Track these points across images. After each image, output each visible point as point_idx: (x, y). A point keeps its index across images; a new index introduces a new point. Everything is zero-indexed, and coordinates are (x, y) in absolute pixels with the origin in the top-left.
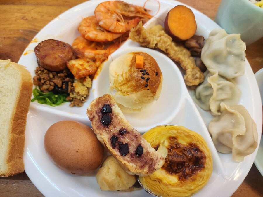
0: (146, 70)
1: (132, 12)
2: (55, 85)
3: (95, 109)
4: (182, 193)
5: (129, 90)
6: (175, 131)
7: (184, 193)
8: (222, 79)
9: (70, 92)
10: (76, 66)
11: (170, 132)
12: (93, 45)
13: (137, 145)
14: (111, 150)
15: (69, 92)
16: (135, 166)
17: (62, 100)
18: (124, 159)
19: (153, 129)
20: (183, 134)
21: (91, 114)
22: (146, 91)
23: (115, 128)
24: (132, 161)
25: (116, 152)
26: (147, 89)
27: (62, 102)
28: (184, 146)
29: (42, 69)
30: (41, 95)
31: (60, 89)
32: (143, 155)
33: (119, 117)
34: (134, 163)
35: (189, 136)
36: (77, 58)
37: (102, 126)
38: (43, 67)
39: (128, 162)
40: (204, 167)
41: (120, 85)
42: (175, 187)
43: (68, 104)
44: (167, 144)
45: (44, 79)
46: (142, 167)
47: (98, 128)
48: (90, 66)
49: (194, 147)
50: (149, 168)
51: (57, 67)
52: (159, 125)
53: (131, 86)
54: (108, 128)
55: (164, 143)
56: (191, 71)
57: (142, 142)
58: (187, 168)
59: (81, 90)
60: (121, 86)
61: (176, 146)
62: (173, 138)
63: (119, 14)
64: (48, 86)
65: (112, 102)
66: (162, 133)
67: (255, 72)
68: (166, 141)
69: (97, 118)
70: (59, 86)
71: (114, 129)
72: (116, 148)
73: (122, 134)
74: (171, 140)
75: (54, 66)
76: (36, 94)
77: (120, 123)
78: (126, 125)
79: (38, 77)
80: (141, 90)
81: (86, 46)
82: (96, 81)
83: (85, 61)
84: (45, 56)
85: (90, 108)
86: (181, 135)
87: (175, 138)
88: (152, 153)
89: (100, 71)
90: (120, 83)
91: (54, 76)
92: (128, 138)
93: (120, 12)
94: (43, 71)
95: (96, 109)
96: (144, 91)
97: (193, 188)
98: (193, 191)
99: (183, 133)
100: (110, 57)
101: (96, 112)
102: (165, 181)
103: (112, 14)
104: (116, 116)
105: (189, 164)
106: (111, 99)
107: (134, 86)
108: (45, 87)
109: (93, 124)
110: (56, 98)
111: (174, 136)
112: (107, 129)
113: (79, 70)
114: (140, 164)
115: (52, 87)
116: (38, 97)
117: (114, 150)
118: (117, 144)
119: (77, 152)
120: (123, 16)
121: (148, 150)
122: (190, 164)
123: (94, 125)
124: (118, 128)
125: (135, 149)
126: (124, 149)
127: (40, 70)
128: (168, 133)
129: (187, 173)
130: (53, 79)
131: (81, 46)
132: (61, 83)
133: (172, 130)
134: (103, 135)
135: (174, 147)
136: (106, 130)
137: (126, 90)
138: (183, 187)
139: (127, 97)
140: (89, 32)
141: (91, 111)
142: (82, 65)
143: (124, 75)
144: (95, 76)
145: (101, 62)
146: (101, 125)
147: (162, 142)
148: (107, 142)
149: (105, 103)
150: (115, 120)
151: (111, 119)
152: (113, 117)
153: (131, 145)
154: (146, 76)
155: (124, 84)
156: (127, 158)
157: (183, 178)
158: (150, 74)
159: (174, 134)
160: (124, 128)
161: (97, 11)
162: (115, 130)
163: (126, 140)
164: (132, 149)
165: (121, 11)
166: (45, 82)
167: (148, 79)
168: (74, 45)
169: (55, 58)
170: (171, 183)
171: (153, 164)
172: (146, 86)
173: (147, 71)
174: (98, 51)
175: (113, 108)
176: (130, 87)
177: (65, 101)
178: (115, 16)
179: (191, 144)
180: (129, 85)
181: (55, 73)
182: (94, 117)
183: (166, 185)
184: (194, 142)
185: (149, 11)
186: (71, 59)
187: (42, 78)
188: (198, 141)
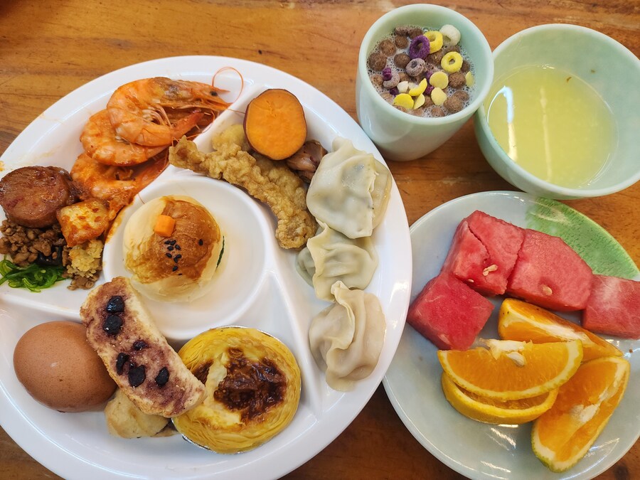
0: (175, 241)
1: (184, 100)
2: (40, 254)
3: (96, 305)
4: (238, 442)
5: (149, 274)
6: (237, 340)
7: (242, 442)
8: (340, 238)
9: (67, 265)
10: (71, 220)
11: (229, 340)
12: (109, 172)
13: (160, 368)
14: (114, 378)
15: (64, 265)
16: (151, 403)
17: (54, 277)
18: (135, 392)
19: (202, 334)
20: (250, 344)
21: (88, 315)
22: (177, 277)
23: (127, 338)
24: (147, 395)
25: (123, 381)
26: (178, 273)
27: (57, 281)
28: (253, 362)
29: (12, 225)
30: (15, 271)
31: (47, 260)
32: (168, 385)
33: (135, 320)
34: (151, 399)
35: (260, 347)
36: (77, 201)
37: (105, 337)
38: (14, 222)
39: (141, 396)
40: (282, 400)
41: (134, 265)
42: (230, 433)
43: (68, 282)
44: (225, 359)
45: (16, 243)
46: (164, 404)
47: (99, 339)
48: (97, 220)
49: (270, 366)
50: (176, 405)
51: (38, 221)
52: (212, 328)
53: (152, 268)
54: (116, 339)
55: (220, 357)
56: (286, 224)
57: (171, 362)
58: (258, 401)
59: (82, 264)
60: (137, 266)
61: (240, 364)
62: (234, 352)
63: (158, 107)
64: (27, 254)
65: (128, 290)
66: (215, 343)
67: (411, 222)
68: (224, 354)
69: (98, 321)
70: (46, 254)
71: (125, 340)
72: (124, 374)
73: (137, 349)
74: (231, 354)
75: (32, 221)
76: (6, 271)
77: (136, 329)
78: (147, 333)
79: (6, 240)
80: (167, 276)
81: (97, 174)
82: (109, 246)
83: (90, 208)
84: (15, 202)
85: (86, 304)
86: (247, 346)
87: (238, 350)
88: (184, 380)
89: (118, 225)
90: (135, 261)
91: (37, 236)
92: (148, 355)
93: (159, 102)
94: (15, 227)
95: (98, 306)
96: (172, 278)
97: (257, 433)
98: (257, 440)
99: (250, 342)
100: (137, 198)
101: (97, 311)
102: (214, 422)
103: (141, 108)
104: (131, 318)
105: (261, 394)
106: (125, 286)
107: (156, 269)
108: (20, 257)
109: (89, 333)
110: (44, 275)
111: (236, 346)
112: (113, 341)
113: (74, 229)
114: (160, 399)
115: (34, 257)
116: (9, 276)
117: (119, 377)
118: (126, 367)
119: (61, 380)
120: (167, 109)
121: (178, 375)
122: (263, 392)
123: (92, 333)
124: (133, 339)
125: (156, 375)
126: (136, 375)
127: (10, 227)
128: (226, 341)
129: (255, 409)
130: (36, 240)
131: (86, 174)
132: (49, 249)
133: (231, 338)
134: (106, 352)
135: (236, 365)
136: (111, 343)
137: (143, 274)
138: (241, 433)
139: (146, 285)
140: (99, 147)
141: (88, 310)
142: (82, 218)
143: (141, 246)
144: (109, 236)
145: (116, 210)
146: (103, 333)
147: (216, 356)
148: (109, 364)
149: (115, 295)
150: (128, 324)
151: (123, 323)
152: (126, 318)
153: (150, 368)
154: (175, 253)
155: (141, 264)
156: (141, 390)
157: (248, 417)
158: (182, 247)
159: (236, 343)
160: (142, 338)
161: (111, 107)
162: (125, 343)
163: (144, 359)
164: (151, 375)
165: (161, 100)
166: (19, 248)
167: (179, 257)
168: (74, 170)
169: (35, 205)
170: (224, 426)
171: (183, 400)
172: (175, 269)
173: (178, 243)
174: (118, 184)
175: (128, 302)
176: (150, 270)
177: (59, 279)
178: (149, 112)
179: (264, 361)
180: (147, 266)
181: (37, 231)
182: (93, 320)
183: (215, 429)
184: (269, 357)
185: (224, 92)
186: (65, 205)
187: (12, 242)
188: (275, 355)
